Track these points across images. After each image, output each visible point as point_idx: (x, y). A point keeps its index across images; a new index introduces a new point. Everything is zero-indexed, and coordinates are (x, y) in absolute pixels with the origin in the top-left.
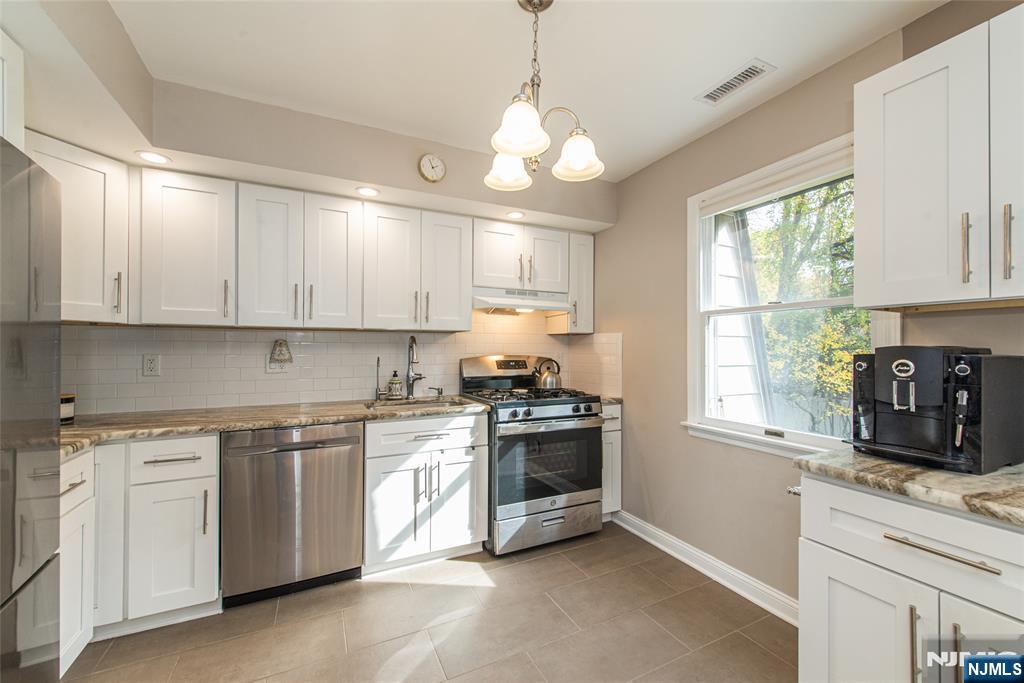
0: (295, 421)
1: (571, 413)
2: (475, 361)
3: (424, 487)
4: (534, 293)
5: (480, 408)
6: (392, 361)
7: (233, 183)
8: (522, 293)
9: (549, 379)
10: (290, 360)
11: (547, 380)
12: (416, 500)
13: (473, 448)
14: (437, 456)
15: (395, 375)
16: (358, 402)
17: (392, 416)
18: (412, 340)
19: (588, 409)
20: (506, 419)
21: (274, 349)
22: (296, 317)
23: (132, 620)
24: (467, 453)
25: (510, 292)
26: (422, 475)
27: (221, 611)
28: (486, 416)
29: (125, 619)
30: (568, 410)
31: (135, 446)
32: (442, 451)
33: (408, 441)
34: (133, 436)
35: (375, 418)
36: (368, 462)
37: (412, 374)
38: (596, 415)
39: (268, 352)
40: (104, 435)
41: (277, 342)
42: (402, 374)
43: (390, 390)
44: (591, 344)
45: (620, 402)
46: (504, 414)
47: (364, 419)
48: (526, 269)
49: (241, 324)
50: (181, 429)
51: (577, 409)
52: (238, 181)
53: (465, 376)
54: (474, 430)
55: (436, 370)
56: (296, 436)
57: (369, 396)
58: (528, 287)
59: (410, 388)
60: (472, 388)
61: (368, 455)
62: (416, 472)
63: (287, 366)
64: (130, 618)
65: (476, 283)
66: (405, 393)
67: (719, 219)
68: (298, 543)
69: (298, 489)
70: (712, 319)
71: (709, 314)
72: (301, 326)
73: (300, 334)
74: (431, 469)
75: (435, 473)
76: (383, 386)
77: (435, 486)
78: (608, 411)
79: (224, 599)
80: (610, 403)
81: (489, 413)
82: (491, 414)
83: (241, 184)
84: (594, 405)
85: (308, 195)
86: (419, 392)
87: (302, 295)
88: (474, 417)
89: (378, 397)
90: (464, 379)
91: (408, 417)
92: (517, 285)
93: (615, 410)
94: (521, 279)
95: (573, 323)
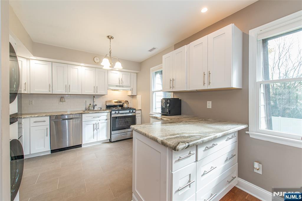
0: (66, 114)
1: (129, 112)
2: (110, 101)
3: (96, 128)
4: (123, 86)
5: (108, 111)
6: (89, 101)
7: (51, 63)
8: (120, 86)
9: (126, 105)
10: (65, 101)
11: (125, 105)
12: (94, 131)
13: (107, 120)
14: (99, 121)
15: (90, 105)
16: (81, 111)
17: (88, 113)
18: (94, 96)
19: (133, 111)
20: (114, 113)
21: (61, 98)
22: (66, 92)
23: (32, 154)
24: (105, 121)
25: (117, 86)
26: (95, 125)
27: (50, 153)
28: (110, 113)
29: (30, 154)
30: (128, 111)
31: (31, 119)
32: (100, 120)
33: (92, 118)
34: (31, 117)
35: (84, 113)
36: (83, 122)
37: (94, 104)
38: (135, 112)
39: (59, 99)
40: (25, 116)
41: (62, 97)
42: (92, 105)
43: (89, 108)
44: (136, 98)
45: (141, 110)
46: (113, 112)
47: (82, 114)
48: (121, 81)
49: (53, 93)
50: (41, 115)
51: (130, 111)
52: (52, 62)
53: (107, 105)
54: (107, 116)
55: (100, 103)
56: (66, 117)
57: (84, 109)
58: (121, 85)
59: (94, 108)
60: (108, 107)
61: (83, 121)
62: (94, 124)
63: (64, 102)
64: (31, 153)
65: (108, 84)
66: (92, 109)
67: (156, 73)
68: (67, 139)
69: (67, 128)
72: (67, 94)
73: (67, 95)
74: (97, 124)
75: (98, 125)
76: (87, 107)
77: (98, 128)
78: (137, 112)
79: (51, 150)
80: (138, 110)
81: (110, 112)
82: (111, 112)
83: (53, 63)
85: (68, 65)
86: (96, 109)
87: (68, 87)
88: (107, 113)
89: (86, 110)
90: (107, 106)
91: (92, 113)
92: (118, 85)
93: (140, 112)
94: (119, 83)
95: (132, 93)
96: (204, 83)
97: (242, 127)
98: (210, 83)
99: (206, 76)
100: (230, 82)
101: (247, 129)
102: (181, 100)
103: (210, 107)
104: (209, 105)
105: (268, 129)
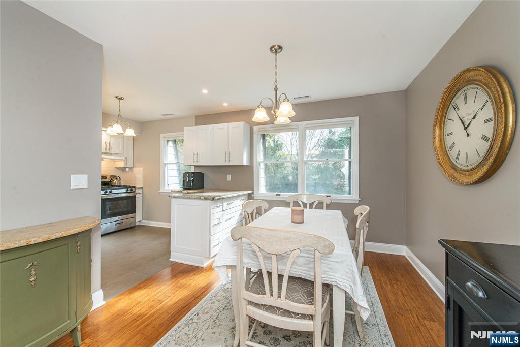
1: (125, 192)
4: (111, 154)
8: (106, 154)
9: (117, 182)
11: (115, 182)
19: (131, 190)
20: (103, 194)
30: (124, 190)
38: (134, 192)
44: (133, 171)
45: (142, 188)
46: (102, 192)
48: (108, 146)
51: (128, 190)
58: (108, 152)
70: (167, 165)
71: (166, 164)
78: (137, 191)
80: (138, 189)
84: (133, 190)
92: (104, 152)
93: (141, 191)
94: (106, 149)
95: (126, 164)
96: (226, 161)
97: (250, 192)
98: (229, 160)
99: (227, 155)
100: (242, 161)
101: (252, 193)
102: (203, 174)
103: (230, 180)
104: (229, 178)
105: (267, 192)
